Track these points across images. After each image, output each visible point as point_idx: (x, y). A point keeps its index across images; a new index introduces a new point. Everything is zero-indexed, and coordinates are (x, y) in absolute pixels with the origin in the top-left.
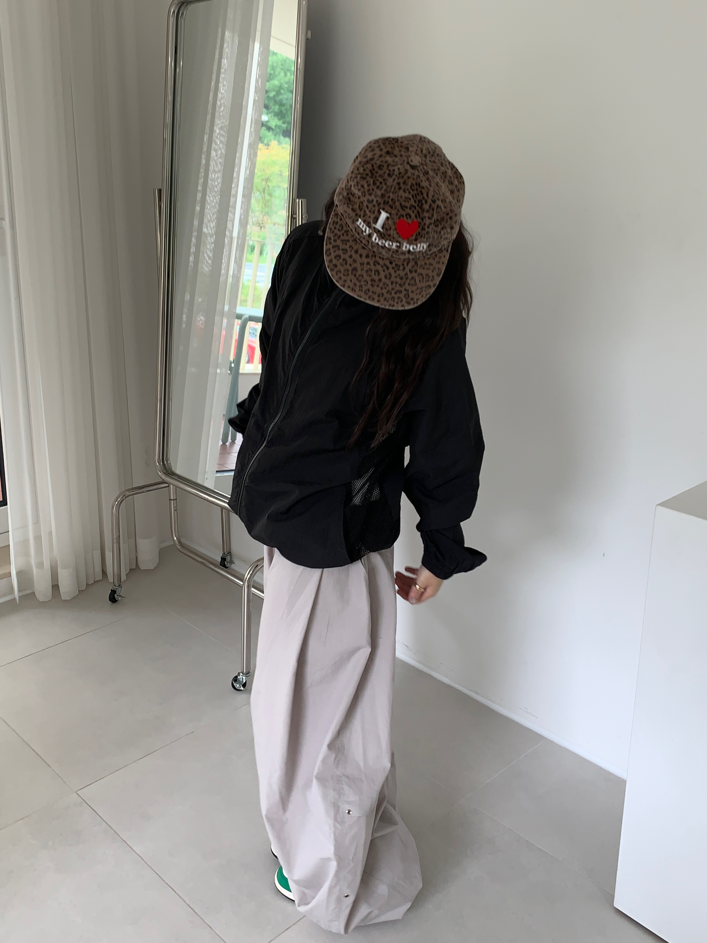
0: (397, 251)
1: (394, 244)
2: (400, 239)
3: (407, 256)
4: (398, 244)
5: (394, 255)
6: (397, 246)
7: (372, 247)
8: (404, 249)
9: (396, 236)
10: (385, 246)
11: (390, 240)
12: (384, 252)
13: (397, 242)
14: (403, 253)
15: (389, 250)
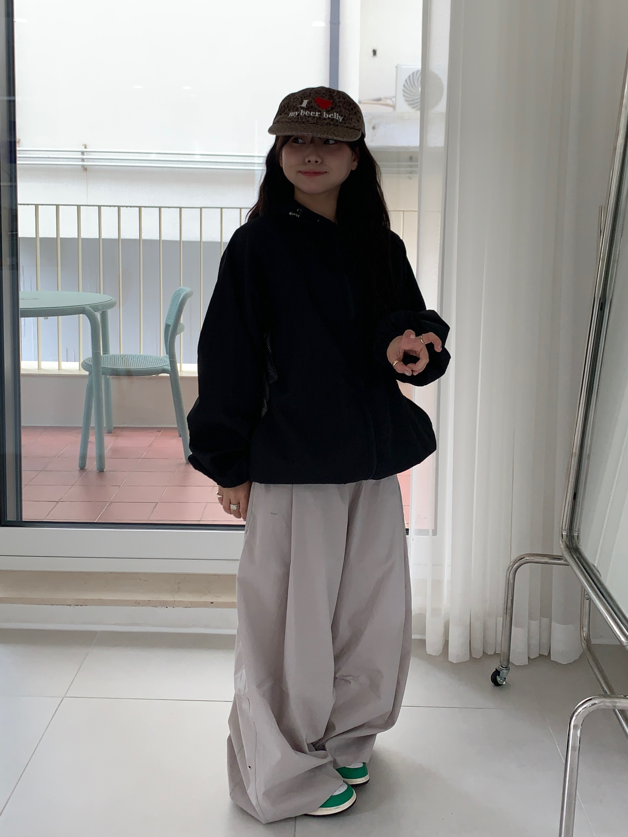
0: (320, 118)
1: (317, 113)
2: (320, 109)
3: (328, 121)
4: (319, 113)
5: (318, 121)
6: (319, 115)
7: (301, 119)
8: (324, 116)
9: (316, 107)
10: (310, 115)
11: (313, 111)
12: (310, 119)
13: (318, 112)
14: (325, 119)
15: (314, 117)
